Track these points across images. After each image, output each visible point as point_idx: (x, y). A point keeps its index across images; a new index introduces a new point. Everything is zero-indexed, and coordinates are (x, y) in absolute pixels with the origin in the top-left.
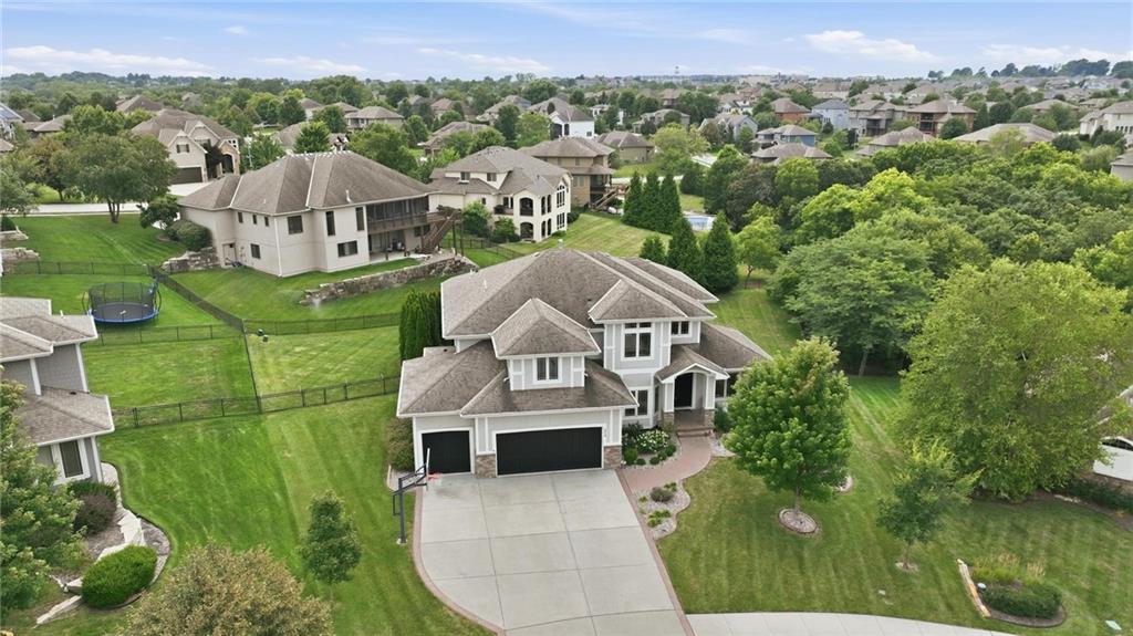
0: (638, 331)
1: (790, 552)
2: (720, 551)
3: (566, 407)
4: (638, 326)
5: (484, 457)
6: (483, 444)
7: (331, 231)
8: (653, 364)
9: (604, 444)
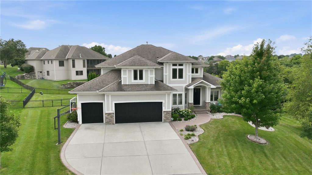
0: (178, 67)
1: (257, 150)
2: (222, 149)
3: (146, 90)
4: (178, 65)
5: (109, 114)
6: (109, 109)
7: (74, 66)
8: (185, 82)
9: (164, 110)
